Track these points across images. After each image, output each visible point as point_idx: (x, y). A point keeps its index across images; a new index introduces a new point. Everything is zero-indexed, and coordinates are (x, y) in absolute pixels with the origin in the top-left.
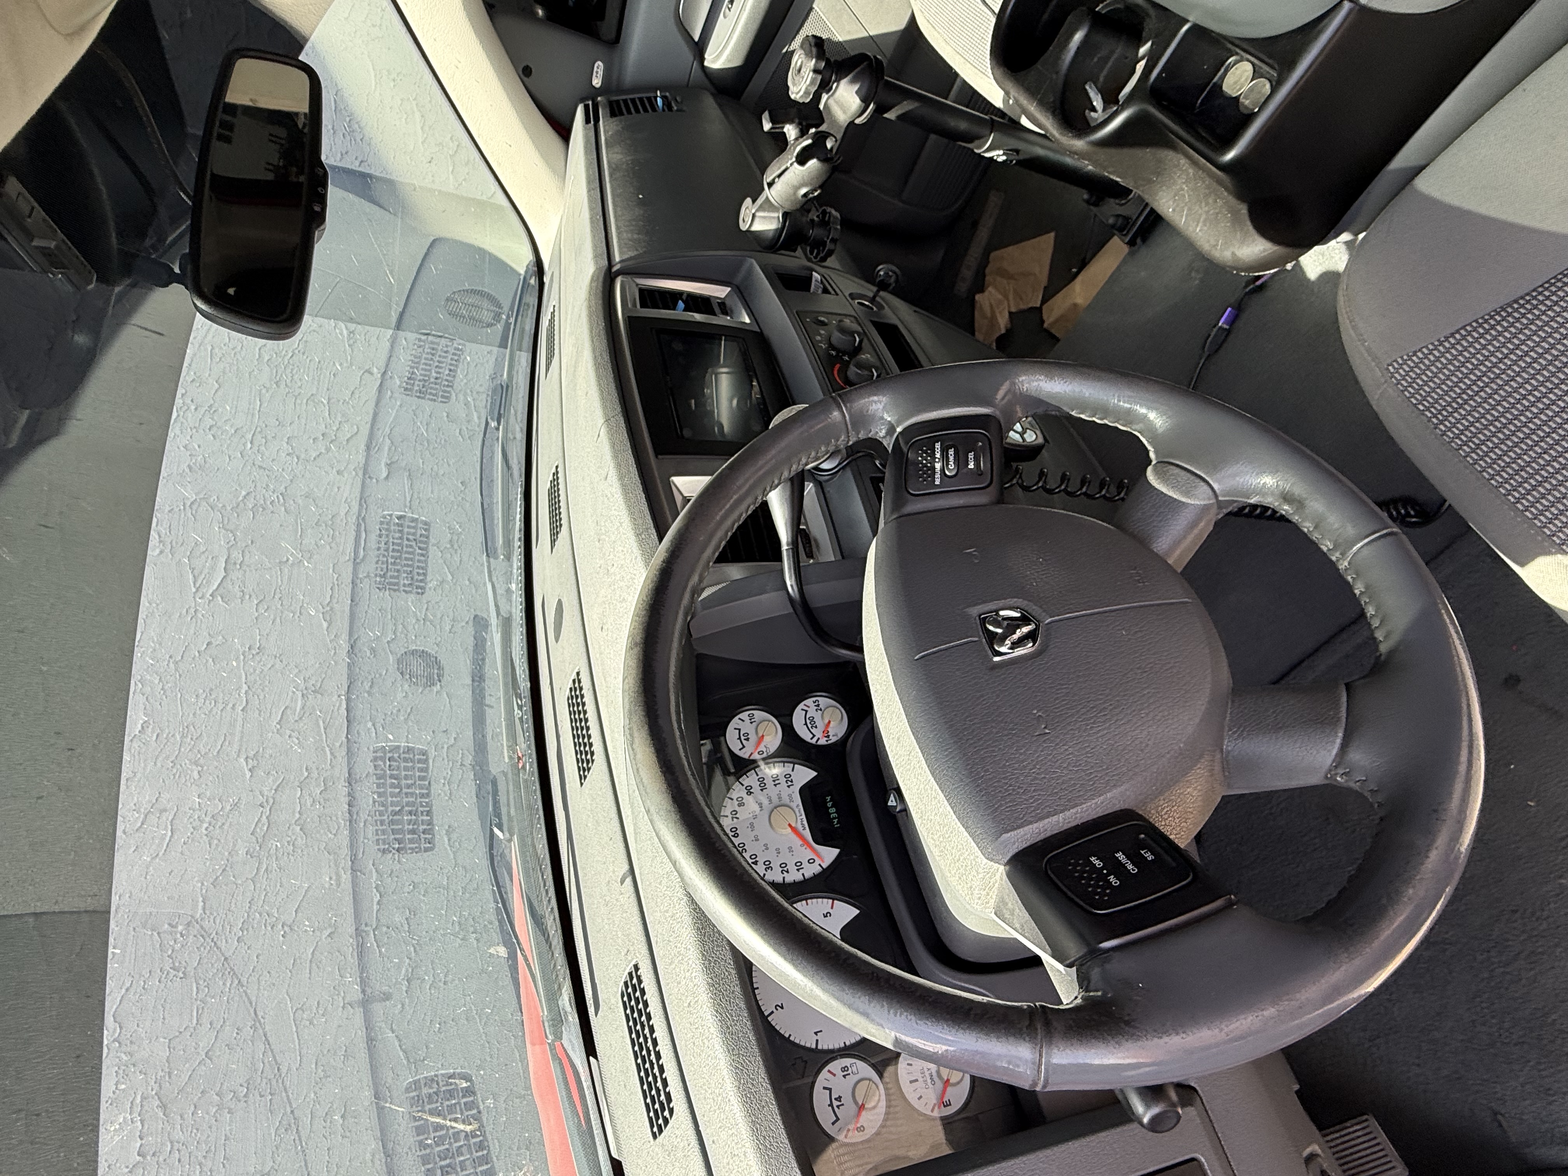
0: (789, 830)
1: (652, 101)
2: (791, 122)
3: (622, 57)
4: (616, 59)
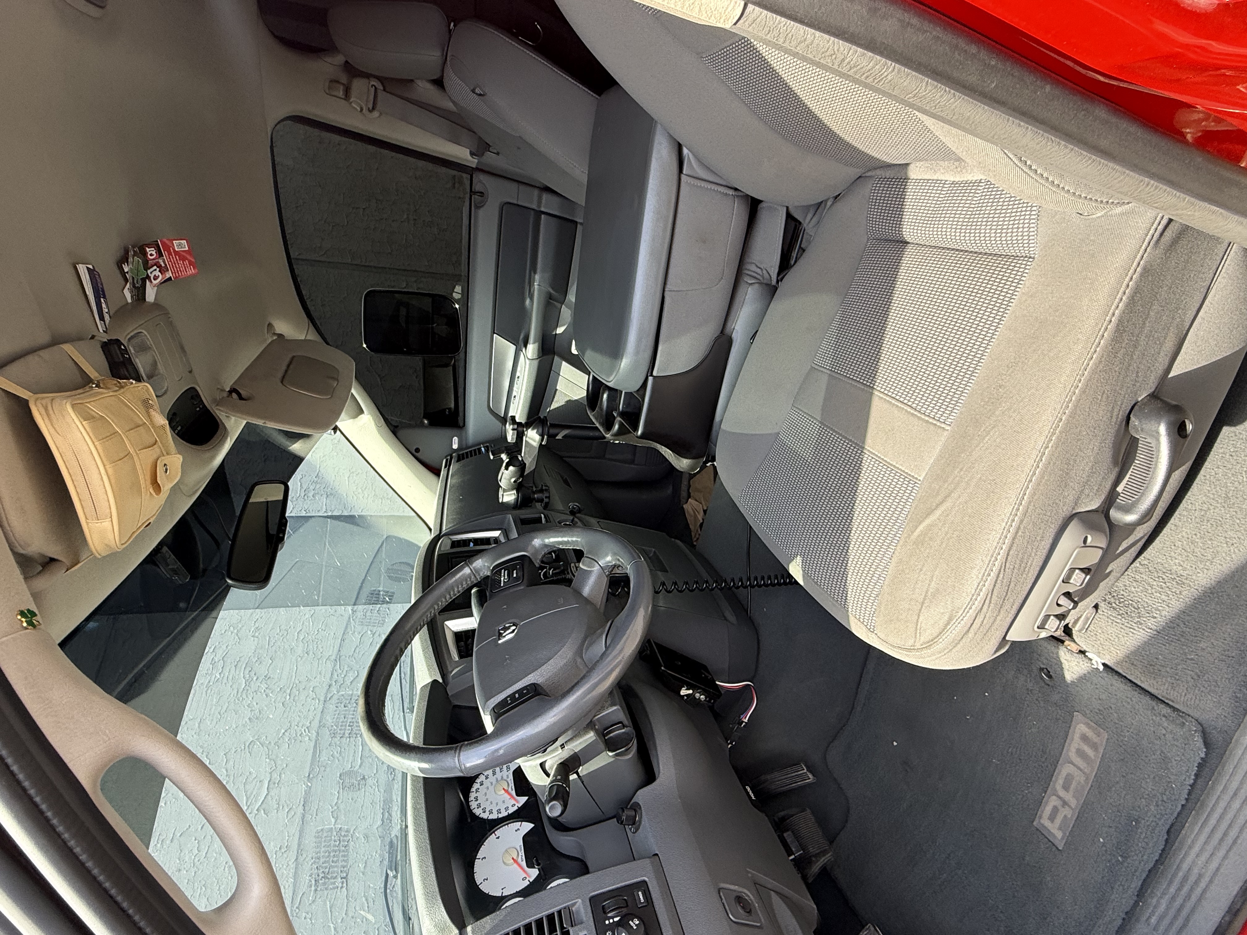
0: (503, 792)
1: (480, 449)
2: (503, 453)
3: (466, 432)
4: (464, 434)
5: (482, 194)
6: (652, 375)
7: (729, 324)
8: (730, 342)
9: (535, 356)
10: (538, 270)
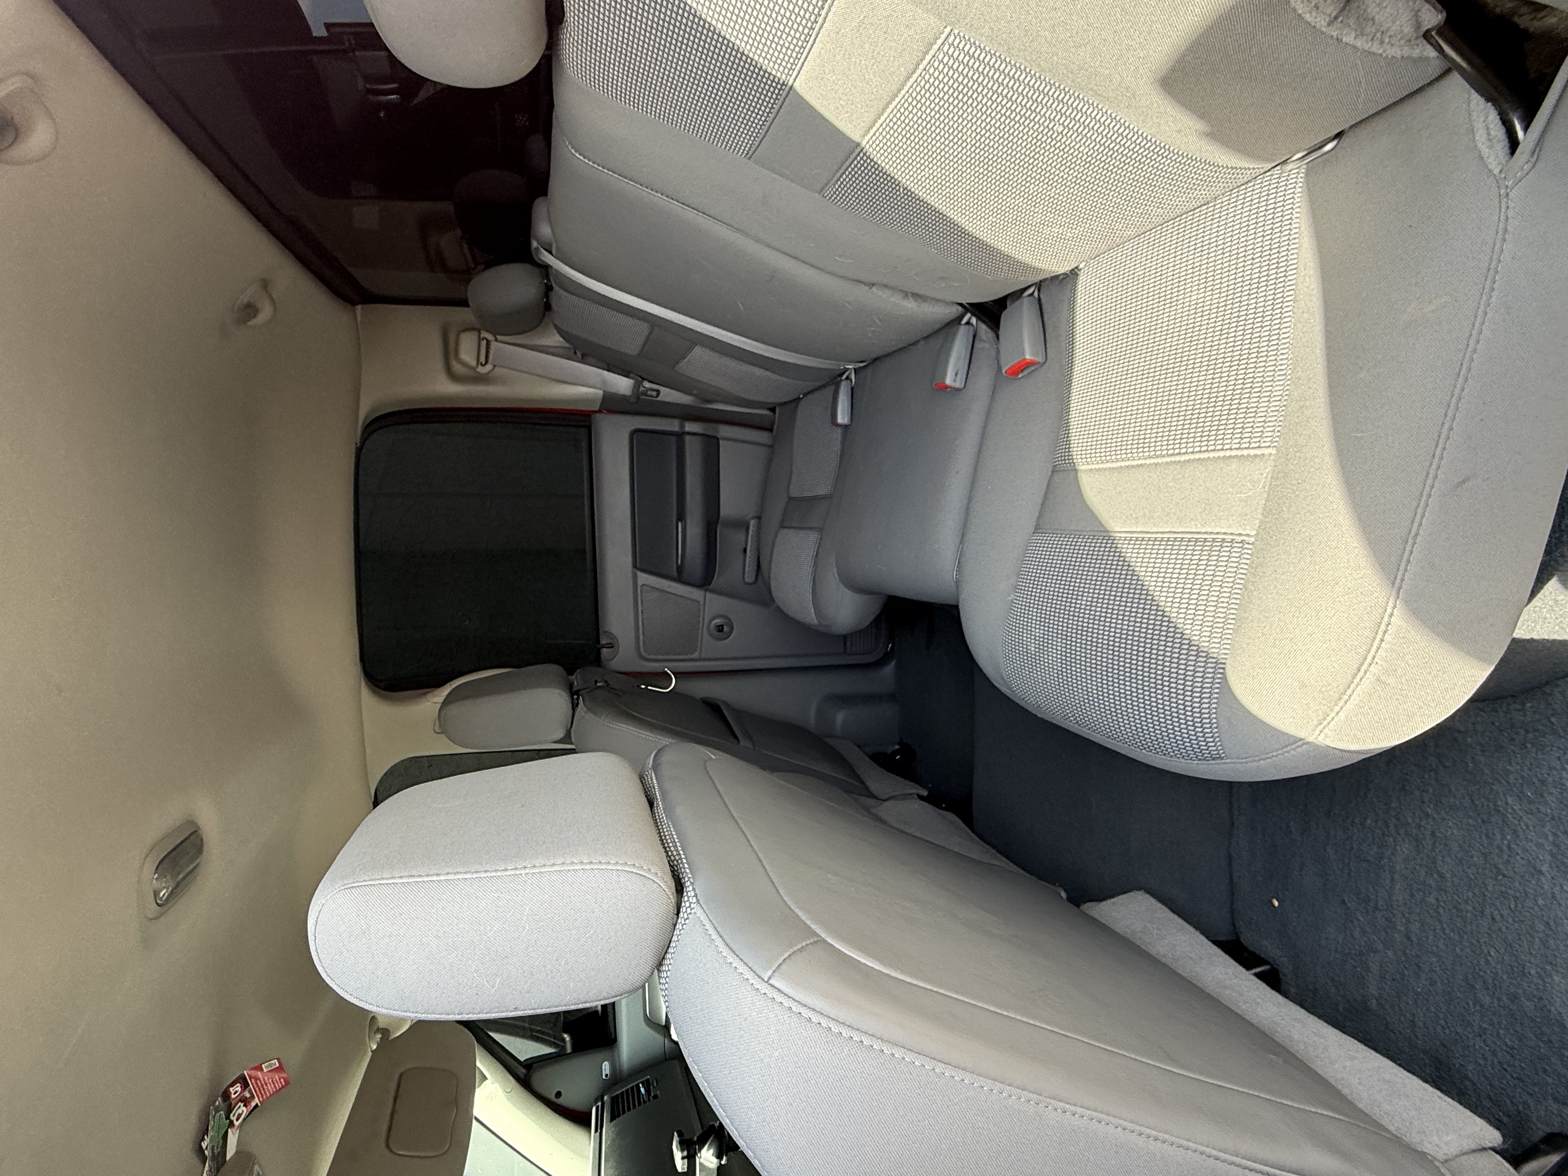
3: (619, 1051)
4: (616, 1054)
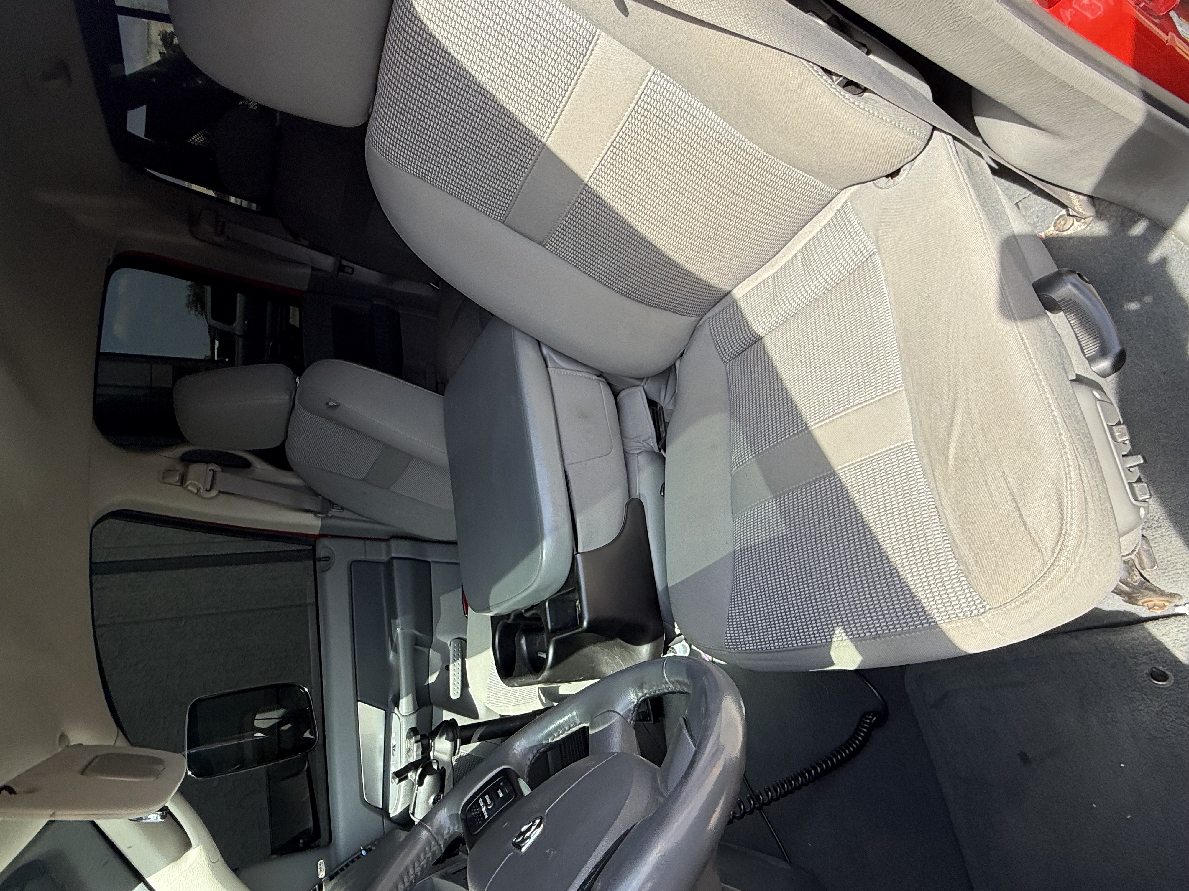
5: (327, 559)
6: (578, 553)
7: (633, 491)
8: (641, 505)
9: (411, 711)
10: (399, 614)
